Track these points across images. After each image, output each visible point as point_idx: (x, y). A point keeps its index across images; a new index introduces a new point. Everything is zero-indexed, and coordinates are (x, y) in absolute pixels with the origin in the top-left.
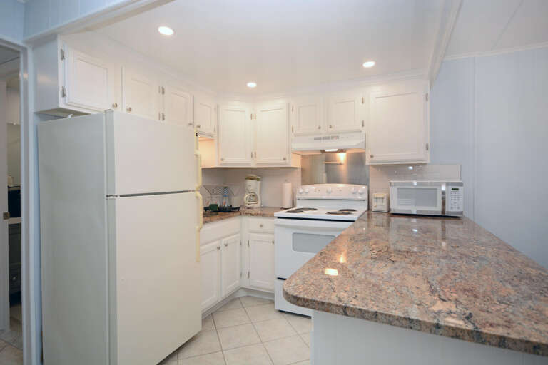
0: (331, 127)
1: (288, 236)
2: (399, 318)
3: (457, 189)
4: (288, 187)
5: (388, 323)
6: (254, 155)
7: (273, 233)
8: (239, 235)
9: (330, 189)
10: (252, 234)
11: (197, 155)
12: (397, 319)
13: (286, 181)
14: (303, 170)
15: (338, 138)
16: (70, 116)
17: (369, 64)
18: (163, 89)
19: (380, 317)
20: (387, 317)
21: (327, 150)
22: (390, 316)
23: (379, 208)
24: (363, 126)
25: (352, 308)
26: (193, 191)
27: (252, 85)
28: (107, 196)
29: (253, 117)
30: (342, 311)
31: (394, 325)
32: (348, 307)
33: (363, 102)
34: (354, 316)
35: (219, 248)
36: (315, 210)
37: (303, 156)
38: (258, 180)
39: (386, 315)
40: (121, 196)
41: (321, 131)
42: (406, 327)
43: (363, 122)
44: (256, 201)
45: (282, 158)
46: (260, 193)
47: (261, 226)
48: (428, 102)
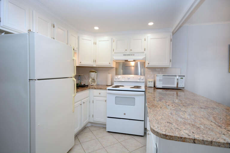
0: (131, 50)
1: (113, 98)
2: (224, 144)
3: (183, 78)
4: (110, 76)
5: (218, 146)
6: (95, 61)
7: (106, 97)
8: (88, 98)
9: (129, 77)
10: (95, 97)
11: (73, 60)
12: (223, 144)
13: (109, 73)
14: (116, 69)
15: (134, 55)
16: (3, 34)
17: (151, 24)
18: (54, 25)
19: (213, 143)
20: (218, 143)
21: (129, 60)
22: (219, 143)
23: (150, 86)
24: (145, 50)
25: (198, 140)
26: (71, 77)
27: (96, 28)
28: (30, 80)
29: (95, 43)
30: (192, 141)
31: (221, 147)
32: (196, 139)
33: (145, 40)
34: (199, 144)
35: (81, 105)
36: (123, 86)
37: (116, 62)
38: (96, 72)
39: (217, 142)
40: (38, 80)
41: (127, 51)
42: (227, 148)
43: (145, 49)
44: (95, 82)
45: (109, 63)
46: (97, 79)
47: (100, 94)
48: (172, 42)
